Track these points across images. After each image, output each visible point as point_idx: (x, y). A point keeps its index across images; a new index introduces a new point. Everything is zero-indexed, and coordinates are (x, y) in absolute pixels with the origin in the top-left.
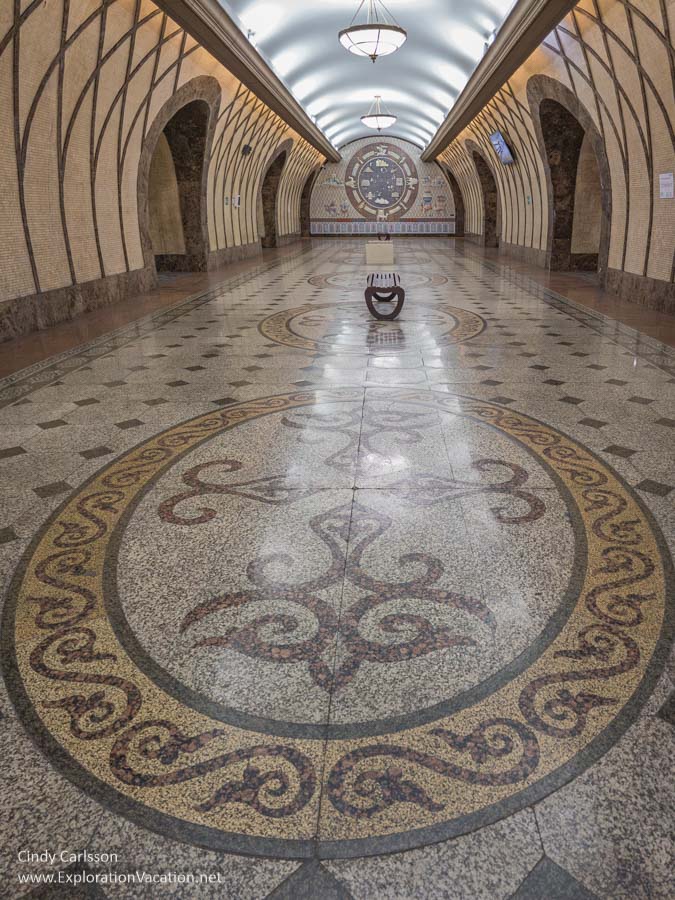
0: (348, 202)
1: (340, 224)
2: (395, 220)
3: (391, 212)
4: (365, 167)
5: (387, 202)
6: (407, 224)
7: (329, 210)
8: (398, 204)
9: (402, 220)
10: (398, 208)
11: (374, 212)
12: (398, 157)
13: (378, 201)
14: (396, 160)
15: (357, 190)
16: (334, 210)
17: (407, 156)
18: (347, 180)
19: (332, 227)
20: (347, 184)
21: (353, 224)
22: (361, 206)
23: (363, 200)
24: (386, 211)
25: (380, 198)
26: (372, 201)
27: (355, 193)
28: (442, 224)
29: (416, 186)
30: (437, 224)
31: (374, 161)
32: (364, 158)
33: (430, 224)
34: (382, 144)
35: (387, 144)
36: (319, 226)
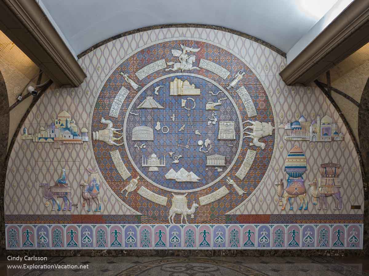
0: (98, 177)
1: (79, 228)
2: (213, 220)
3: (205, 200)
4: (142, 98)
5: (194, 177)
6: (242, 228)
7: (50, 197)
8: (223, 183)
9: (230, 219)
10: (223, 191)
11: (162, 200)
12: (224, 73)
13: (171, 174)
14: (219, 80)
15: (122, 149)
16: (65, 197)
17: (248, 71)
18: (97, 126)
19: (57, 235)
20: (98, 135)
21: (108, 228)
22: (131, 187)
23: (134, 174)
24: (192, 199)
25: (177, 168)
26: (159, 176)
27: (116, 156)
28: (331, 228)
29: (269, 139)
30: (317, 227)
31: (166, 84)
32: (142, 74)
33: (301, 228)
34: (186, 43)
35: (198, 44)
36: (27, 234)
